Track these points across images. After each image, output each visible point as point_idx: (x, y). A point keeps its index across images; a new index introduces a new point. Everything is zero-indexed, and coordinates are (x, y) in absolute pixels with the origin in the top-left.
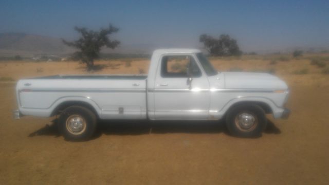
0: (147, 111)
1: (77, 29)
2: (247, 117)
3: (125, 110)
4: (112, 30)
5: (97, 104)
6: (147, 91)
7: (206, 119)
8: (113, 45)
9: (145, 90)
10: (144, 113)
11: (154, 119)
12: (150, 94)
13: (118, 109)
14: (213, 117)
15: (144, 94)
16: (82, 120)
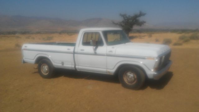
0: (75, 65)
1: (121, 15)
2: (131, 75)
3: (64, 63)
4: (141, 14)
5: (52, 59)
6: (74, 53)
7: (106, 74)
8: (140, 24)
9: (73, 53)
10: (73, 66)
11: (79, 70)
12: (76, 55)
13: (61, 63)
14: (109, 72)
15: (72, 55)
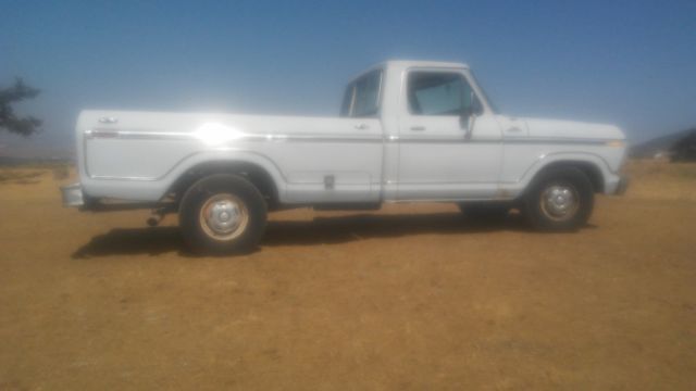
0: (383, 183)
2: (559, 192)
3: (337, 181)
5: (278, 169)
9: (381, 138)
11: (393, 201)
12: (390, 147)
13: (322, 180)
14: (504, 193)
15: (381, 146)
16: (236, 206)
